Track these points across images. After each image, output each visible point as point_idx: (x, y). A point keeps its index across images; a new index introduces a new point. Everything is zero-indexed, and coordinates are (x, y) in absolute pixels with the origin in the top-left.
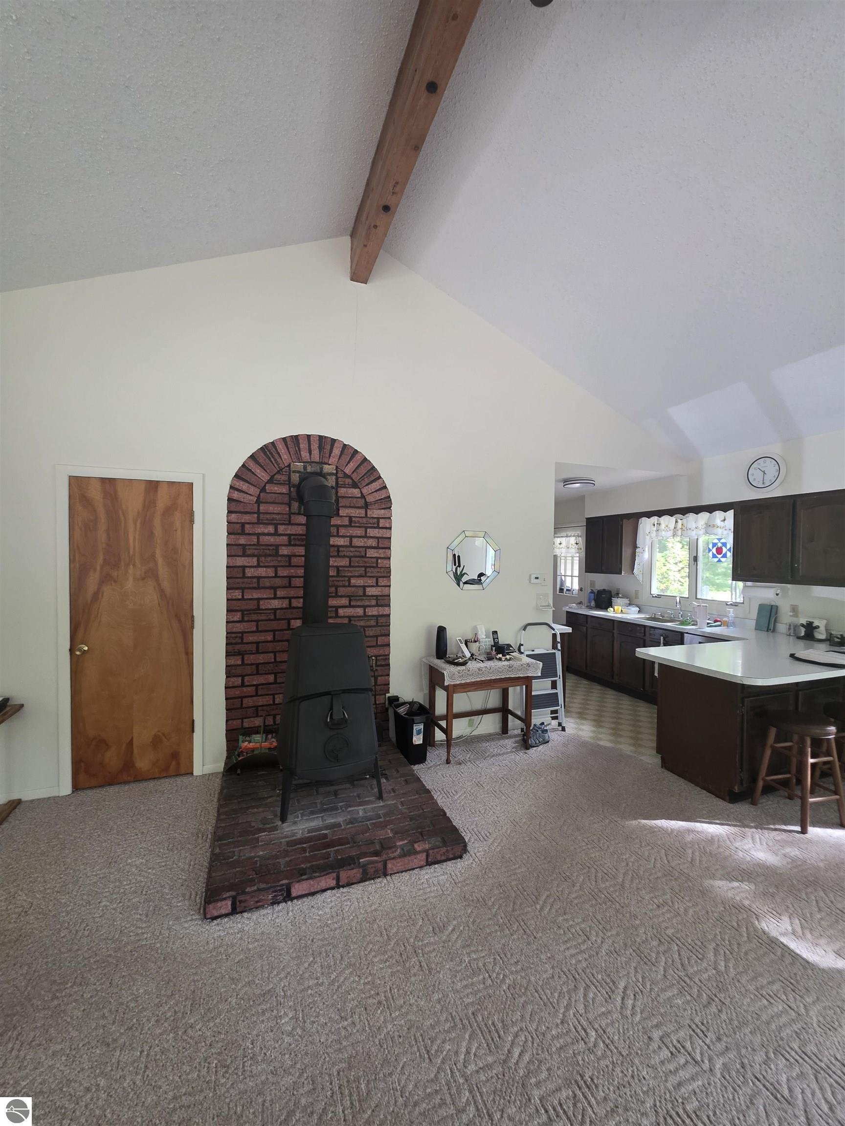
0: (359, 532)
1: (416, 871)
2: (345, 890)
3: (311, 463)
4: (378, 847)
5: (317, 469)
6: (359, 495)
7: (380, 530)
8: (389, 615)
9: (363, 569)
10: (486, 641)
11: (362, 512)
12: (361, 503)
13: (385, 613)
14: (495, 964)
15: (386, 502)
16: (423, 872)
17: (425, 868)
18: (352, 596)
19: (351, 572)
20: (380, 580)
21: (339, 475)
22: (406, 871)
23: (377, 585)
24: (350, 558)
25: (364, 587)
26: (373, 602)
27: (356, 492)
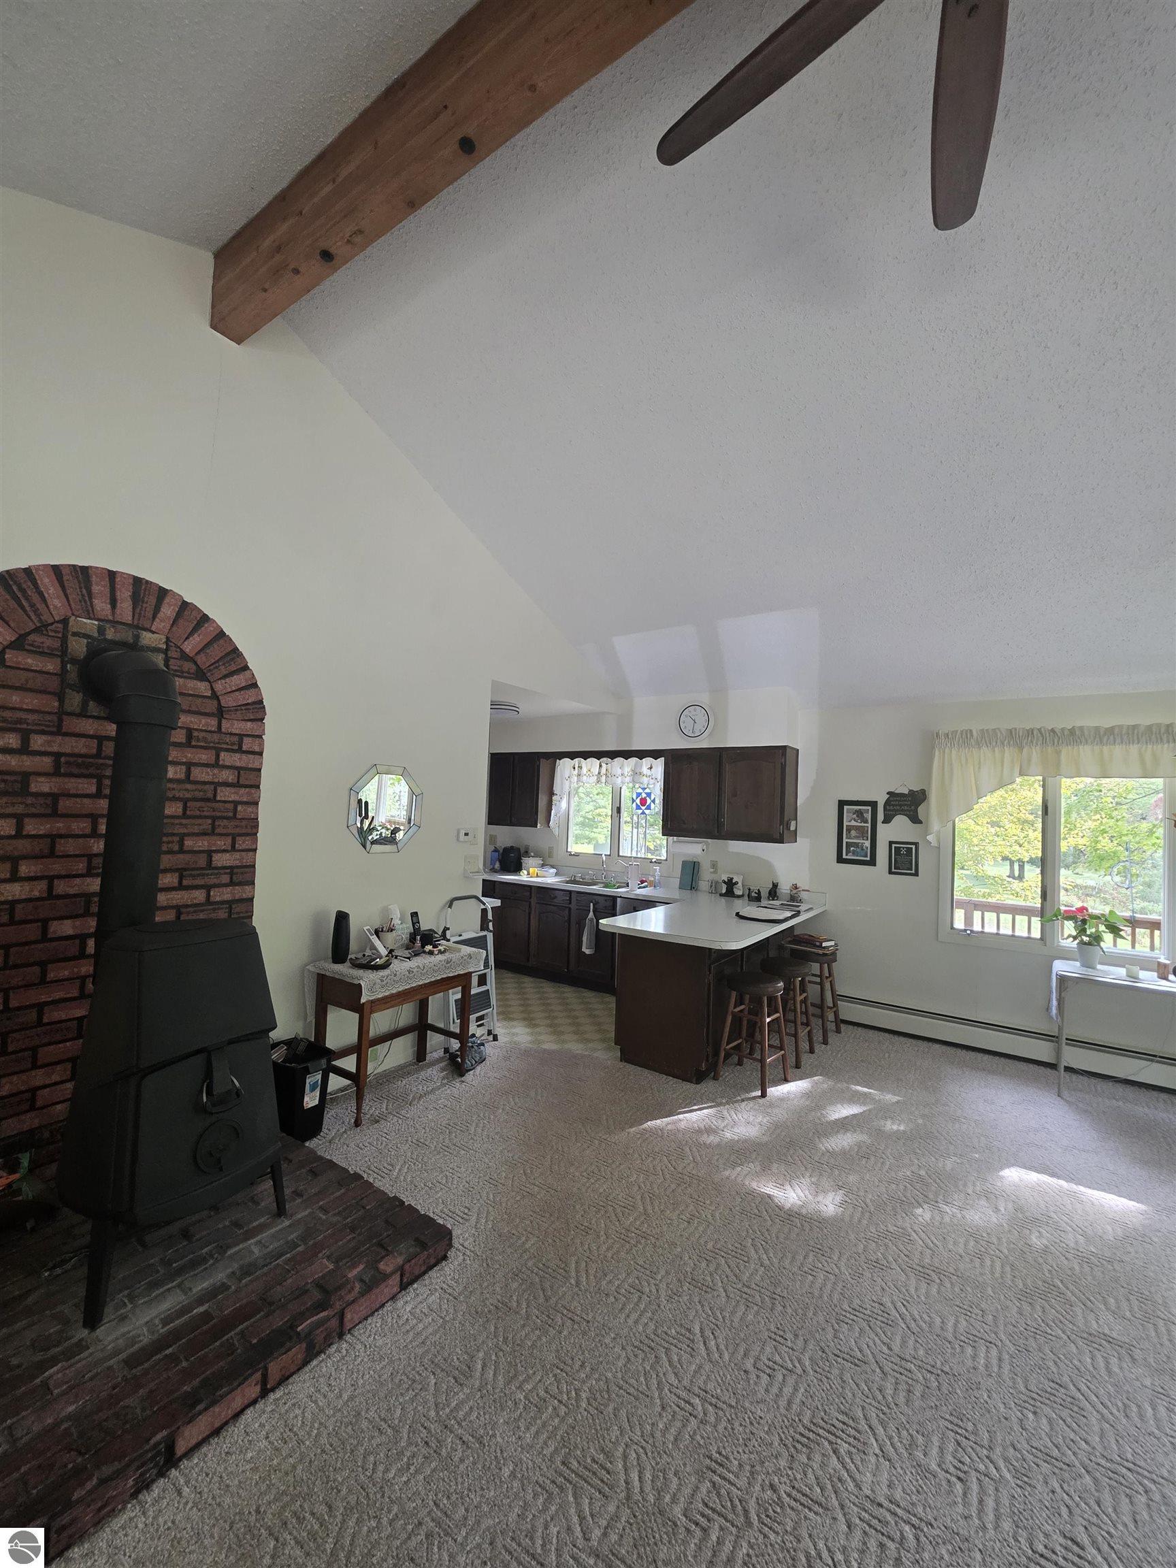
0: (205, 757)
1: (388, 1307)
2: (279, 1393)
3: (114, 623)
4: (317, 1295)
5: (128, 636)
6: (209, 694)
7: (244, 756)
8: (251, 900)
9: (210, 821)
10: (404, 929)
11: (212, 723)
12: (211, 706)
13: (244, 896)
14: (558, 1382)
15: (256, 710)
16: (400, 1303)
17: (400, 1295)
18: (185, 870)
19: (185, 826)
20: (239, 840)
21: (170, 654)
22: (372, 1314)
23: (233, 848)
24: (185, 802)
25: (209, 854)
26: (225, 879)
27: (202, 687)
